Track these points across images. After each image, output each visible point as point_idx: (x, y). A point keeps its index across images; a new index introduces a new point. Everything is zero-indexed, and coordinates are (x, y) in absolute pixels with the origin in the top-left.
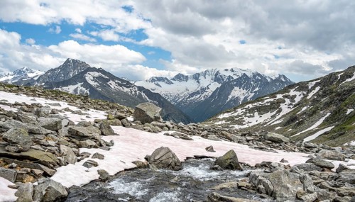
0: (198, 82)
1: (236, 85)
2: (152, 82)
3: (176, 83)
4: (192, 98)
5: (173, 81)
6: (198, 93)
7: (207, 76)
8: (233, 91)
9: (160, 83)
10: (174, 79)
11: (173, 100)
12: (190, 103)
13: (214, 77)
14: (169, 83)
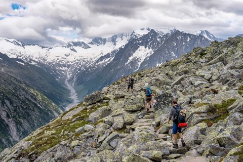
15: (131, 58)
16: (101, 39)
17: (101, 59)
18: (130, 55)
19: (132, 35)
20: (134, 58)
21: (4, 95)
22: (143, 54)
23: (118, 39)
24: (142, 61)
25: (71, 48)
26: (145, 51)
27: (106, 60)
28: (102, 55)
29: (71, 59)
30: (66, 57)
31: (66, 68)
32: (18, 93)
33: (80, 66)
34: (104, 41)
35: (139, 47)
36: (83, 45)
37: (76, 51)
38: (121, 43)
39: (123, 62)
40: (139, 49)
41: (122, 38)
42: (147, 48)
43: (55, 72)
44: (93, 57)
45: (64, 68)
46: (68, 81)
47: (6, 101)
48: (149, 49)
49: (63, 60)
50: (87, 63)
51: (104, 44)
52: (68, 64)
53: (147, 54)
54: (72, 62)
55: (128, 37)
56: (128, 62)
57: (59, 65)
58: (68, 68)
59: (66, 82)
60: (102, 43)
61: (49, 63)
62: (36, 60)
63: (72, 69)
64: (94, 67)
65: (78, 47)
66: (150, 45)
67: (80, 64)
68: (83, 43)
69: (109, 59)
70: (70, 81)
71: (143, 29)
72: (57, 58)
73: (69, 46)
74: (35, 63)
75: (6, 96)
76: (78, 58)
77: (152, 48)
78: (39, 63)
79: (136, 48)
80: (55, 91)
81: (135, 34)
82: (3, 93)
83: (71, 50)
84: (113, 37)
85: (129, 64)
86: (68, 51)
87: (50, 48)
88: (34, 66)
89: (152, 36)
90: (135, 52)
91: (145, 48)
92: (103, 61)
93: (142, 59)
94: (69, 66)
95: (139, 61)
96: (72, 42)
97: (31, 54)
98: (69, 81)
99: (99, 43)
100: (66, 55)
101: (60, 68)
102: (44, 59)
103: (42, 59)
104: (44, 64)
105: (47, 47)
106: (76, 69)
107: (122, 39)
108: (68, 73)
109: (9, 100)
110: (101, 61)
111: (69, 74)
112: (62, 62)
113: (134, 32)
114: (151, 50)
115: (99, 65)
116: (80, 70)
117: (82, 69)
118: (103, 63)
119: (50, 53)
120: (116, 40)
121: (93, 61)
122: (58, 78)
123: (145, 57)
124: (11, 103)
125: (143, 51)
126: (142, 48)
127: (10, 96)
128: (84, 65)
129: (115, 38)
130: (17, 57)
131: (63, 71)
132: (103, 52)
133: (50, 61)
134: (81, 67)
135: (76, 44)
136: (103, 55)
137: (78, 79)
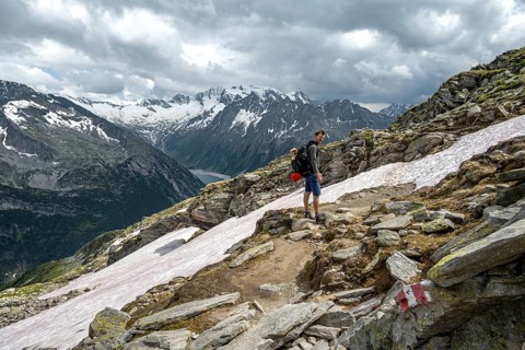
0: (202, 104)
1: (243, 107)
3: (176, 106)
4: (193, 125)
5: (171, 104)
6: (199, 118)
7: (211, 96)
8: (239, 115)
9: (155, 107)
10: (172, 102)
11: (171, 129)
12: (190, 131)
13: (219, 96)
14: (166, 106)
15: (234, 122)
16: (183, 96)
17: (192, 121)
18: (232, 119)
19: (222, 94)
20: (238, 122)
22: (246, 119)
23: (205, 98)
24: (247, 126)
25: (149, 107)
26: (247, 115)
27: (198, 123)
29: (151, 120)
30: (145, 118)
31: (148, 131)
34: (188, 100)
35: (240, 110)
36: (162, 103)
37: (155, 111)
40: (240, 112)
41: (209, 96)
42: (249, 112)
44: (177, 119)
45: (145, 132)
49: (142, 122)
50: (173, 126)
51: (188, 103)
52: (150, 126)
53: (251, 118)
54: (154, 124)
55: (216, 95)
56: (232, 126)
57: (140, 128)
58: (150, 131)
60: (186, 101)
63: (155, 132)
64: (186, 130)
66: (251, 109)
67: (165, 127)
68: (162, 101)
69: (201, 121)
71: (234, 88)
72: (134, 119)
73: (145, 104)
76: (160, 119)
77: (255, 112)
79: (236, 111)
81: (227, 94)
83: (149, 109)
84: (198, 94)
85: (233, 128)
86: (145, 110)
89: (253, 99)
91: (246, 111)
92: (195, 124)
93: (246, 123)
94: (151, 129)
95: (244, 126)
96: (149, 100)
99: (181, 101)
100: (144, 116)
101: (141, 131)
102: (120, 121)
103: (118, 121)
106: (161, 132)
107: (210, 98)
108: (152, 137)
110: (193, 123)
111: (154, 138)
112: (142, 124)
113: (225, 91)
115: (190, 128)
116: (166, 133)
117: (169, 132)
118: (195, 126)
120: (203, 99)
121: (181, 124)
123: (249, 122)
125: (245, 115)
126: (243, 111)
129: (200, 96)
131: (145, 134)
132: (190, 114)
134: (167, 131)
135: (154, 102)
136: (191, 117)
137: (167, 144)
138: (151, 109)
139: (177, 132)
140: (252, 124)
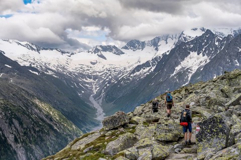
0: (157, 49)
2: (95, 52)
3: (128, 52)
4: (138, 73)
5: (123, 50)
6: (147, 64)
7: (169, 40)
9: (104, 54)
10: (126, 48)
12: (134, 80)
13: (177, 41)
14: (119, 52)
15: (178, 68)
16: (138, 42)
17: (138, 68)
18: (177, 64)
19: (180, 37)
20: (183, 68)
21: (12, 112)
22: (195, 63)
24: (193, 72)
25: (99, 53)
26: (198, 59)
27: (145, 71)
28: (139, 64)
29: (98, 68)
30: (92, 66)
31: (92, 80)
32: (30, 111)
33: (110, 77)
34: (143, 45)
35: (189, 53)
36: (114, 50)
37: (105, 58)
38: (165, 48)
39: (167, 73)
40: (189, 56)
41: (166, 40)
42: (201, 54)
43: (78, 85)
44: (127, 66)
45: (89, 80)
46: (93, 97)
47: (14, 120)
48: (204, 55)
49: (88, 70)
50: (119, 74)
51: (142, 49)
52: (95, 74)
53: (201, 62)
54: (99, 72)
55: (174, 39)
56: (175, 73)
57: (83, 76)
58: (94, 79)
59: (91, 99)
60: (140, 47)
61: (70, 73)
62: (54, 69)
63: (99, 81)
64: (129, 79)
65: (108, 52)
66: (205, 51)
67: (110, 75)
68: (114, 47)
69: (148, 68)
70: (97, 96)
71: (195, 29)
72: (80, 66)
74: (53, 73)
75: (15, 115)
76: (108, 67)
77: (208, 55)
78: (57, 73)
79: (185, 54)
80: (77, 110)
81: (185, 36)
82: (11, 110)
83: (99, 56)
84: (154, 39)
85: (175, 75)
86: (94, 57)
87: (72, 54)
88: (51, 76)
89: (208, 39)
90: (183, 59)
91: (198, 54)
92: (141, 71)
93: (193, 69)
94: (95, 78)
95: (189, 72)
96: (101, 46)
97: (48, 61)
98: (95, 97)
99: (135, 47)
100: (92, 63)
101: (84, 80)
102: (64, 68)
103: (61, 68)
104: (64, 75)
105: (68, 53)
106: (104, 81)
107: (167, 43)
108: (94, 87)
109: (18, 119)
110: (138, 71)
111: (96, 88)
112: (87, 71)
113: (182, 33)
114: (206, 57)
115: (135, 76)
116: (109, 82)
117: (112, 81)
118: (140, 74)
119: (71, 60)
120: (159, 44)
121: (127, 72)
122: (81, 92)
123: (197, 67)
124: (21, 124)
125: (195, 59)
126: (194, 54)
127: (19, 115)
128: (115, 76)
129: (157, 40)
130: (30, 65)
131: (88, 83)
132: (141, 60)
133: (71, 71)
134: (111, 79)
135: (106, 49)
136: (141, 63)
137: (107, 95)
138: (102, 56)
139: (119, 82)
140: (198, 69)
